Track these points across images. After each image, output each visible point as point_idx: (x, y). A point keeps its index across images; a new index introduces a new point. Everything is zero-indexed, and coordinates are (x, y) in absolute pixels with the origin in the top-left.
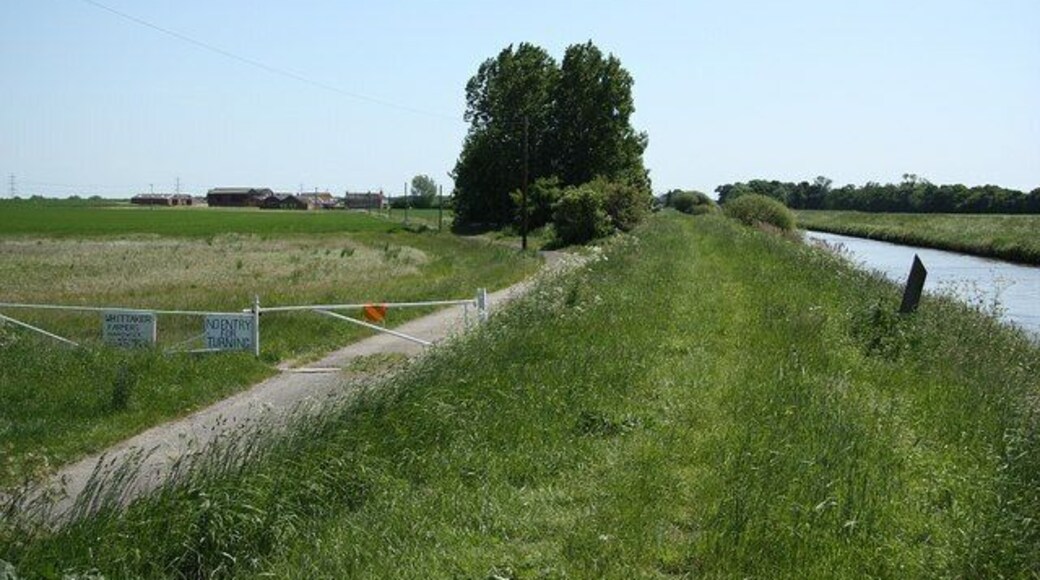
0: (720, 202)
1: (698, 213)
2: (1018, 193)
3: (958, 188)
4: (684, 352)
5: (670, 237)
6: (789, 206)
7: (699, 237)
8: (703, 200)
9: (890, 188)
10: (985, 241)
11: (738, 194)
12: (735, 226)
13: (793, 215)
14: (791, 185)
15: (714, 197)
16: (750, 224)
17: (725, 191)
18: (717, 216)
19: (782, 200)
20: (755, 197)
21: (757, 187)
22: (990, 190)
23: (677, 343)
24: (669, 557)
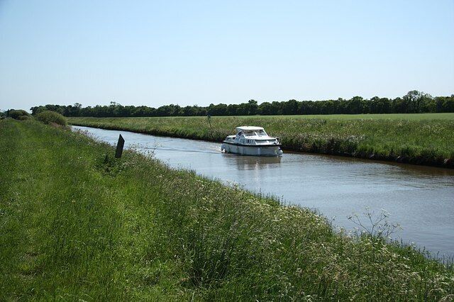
0: (32, 114)
1: (23, 119)
2: (154, 109)
3: (132, 107)
4: (23, 180)
5: (11, 130)
6: (64, 116)
7: (24, 130)
8: (24, 113)
9: (105, 107)
10: (144, 128)
11: (41, 111)
12: (41, 125)
13: (67, 119)
14: (64, 107)
15: (31, 112)
16: (47, 123)
17: (35, 110)
18: (32, 120)
19: (61, 113)
20: (49, 112)
21: (49, 107)
22: (143, 108)
23: (20, 176)
24: (26, 268)
